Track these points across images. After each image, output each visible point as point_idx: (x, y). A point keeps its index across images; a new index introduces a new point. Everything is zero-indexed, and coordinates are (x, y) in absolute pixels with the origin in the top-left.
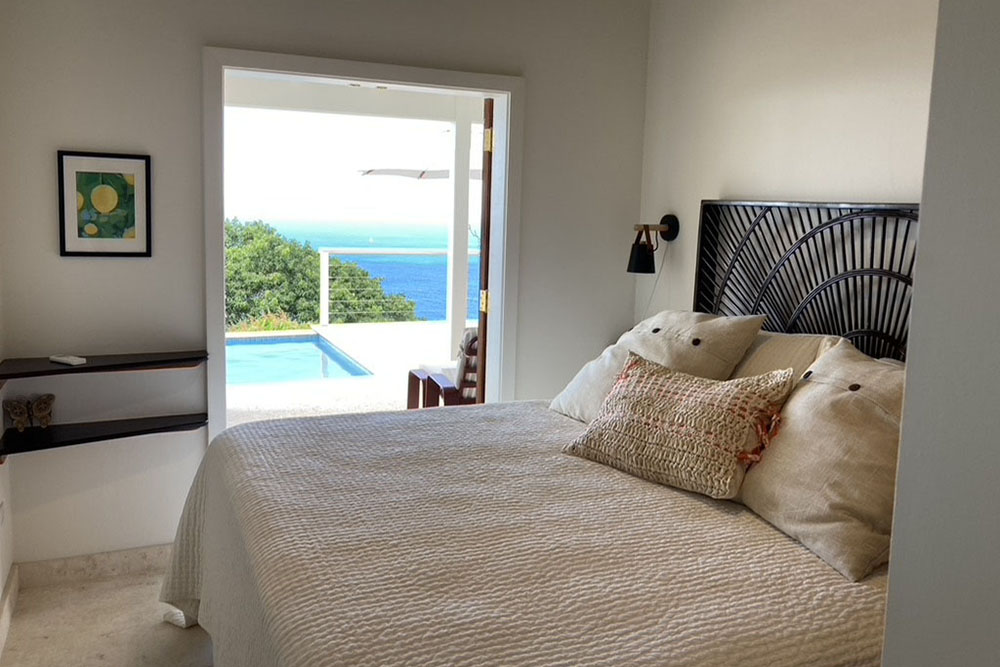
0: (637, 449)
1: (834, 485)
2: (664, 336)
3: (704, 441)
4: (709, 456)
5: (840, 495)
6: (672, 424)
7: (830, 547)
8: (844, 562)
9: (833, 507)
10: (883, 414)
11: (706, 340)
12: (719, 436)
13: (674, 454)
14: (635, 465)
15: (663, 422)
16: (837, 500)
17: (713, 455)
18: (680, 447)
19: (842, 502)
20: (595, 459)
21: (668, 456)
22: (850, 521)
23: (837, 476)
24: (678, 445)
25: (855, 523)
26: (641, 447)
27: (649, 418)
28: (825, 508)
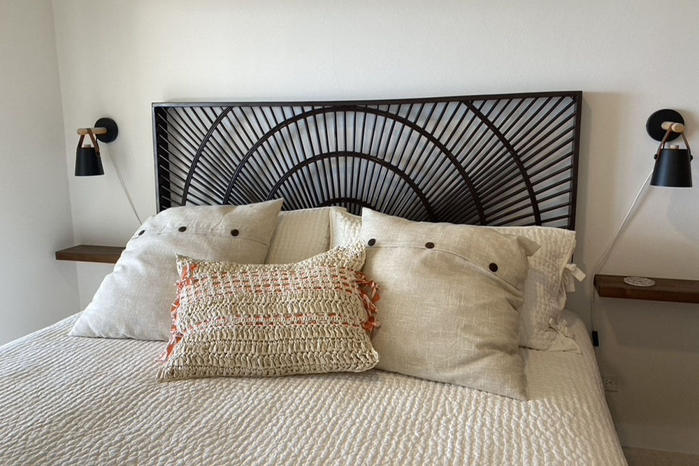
0: (260, 351)
1: (466, 328)
2: (197, 233)
3: (331, 323)
4: (344, 336)
5: (477, 335)
6: (287, 316)
7: (493, 380)
8: (512, 388)
9: (480, 346)
10: (463, 261)
11: (243, 229)
12: (342, 315)
13: (304, 344)
14: (261, 367)
15: (276, 316)
16: (479, 340)
17: (347, 334)
18: (309, 336)
19: (483, 340)
20: (205, 376)
21: (298, 348)
22: (495, 353)
23: (464, 321)
24: (306, 334)
25: (500, 354)
26: (263, 348)
27: (257, 316)
28: (473, 350)
